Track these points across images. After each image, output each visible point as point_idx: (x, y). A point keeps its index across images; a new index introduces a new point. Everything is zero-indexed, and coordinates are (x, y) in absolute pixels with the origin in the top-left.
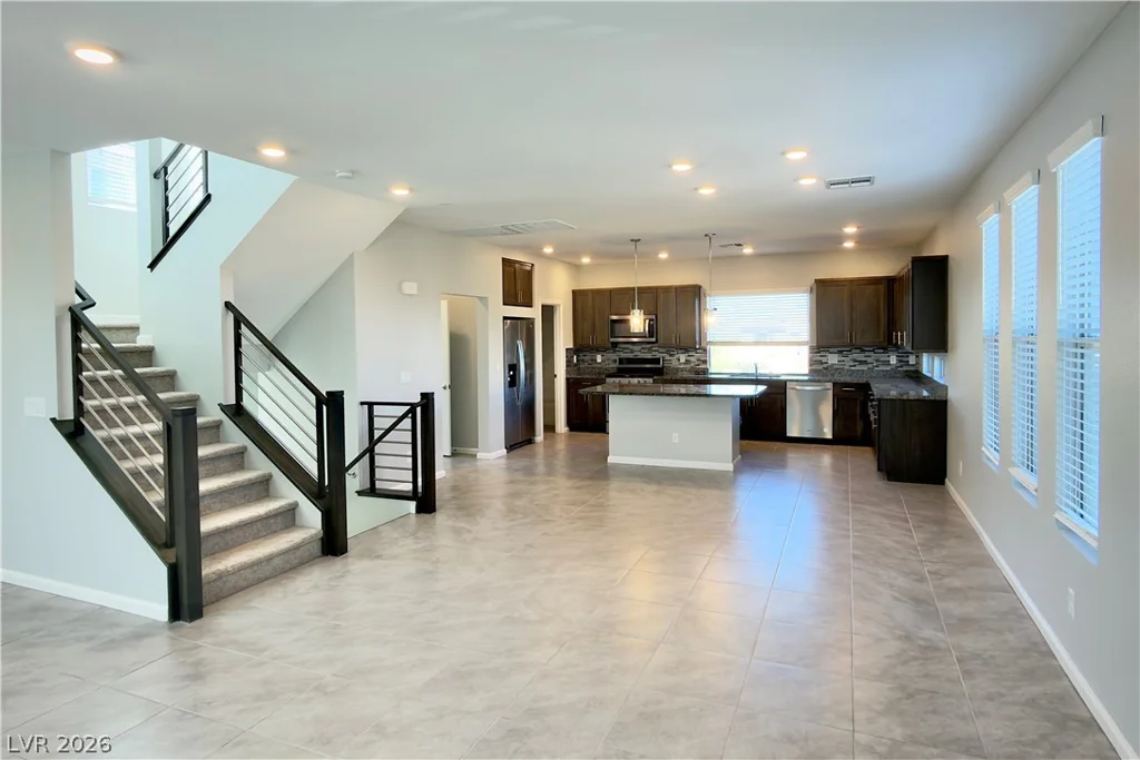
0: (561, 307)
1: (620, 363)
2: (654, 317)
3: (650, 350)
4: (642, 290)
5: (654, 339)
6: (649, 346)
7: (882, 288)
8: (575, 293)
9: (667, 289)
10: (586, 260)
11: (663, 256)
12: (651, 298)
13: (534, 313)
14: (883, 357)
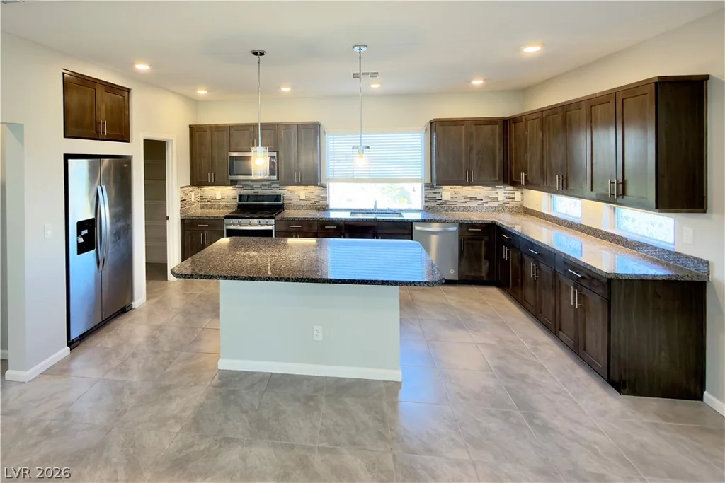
0: (174, 143)
1: (240, 200)
2: (275, 154)
3: (270, 187)
4: (265, 127)
5: (275, 177)
6: (270, 182)
7: (497, 128)
8: (191, 128)
9: (288, 127)
10: (202, 92)
11: (286, 89)
12: (274, 135)
13: (134, 150)
14: (493, 194)
